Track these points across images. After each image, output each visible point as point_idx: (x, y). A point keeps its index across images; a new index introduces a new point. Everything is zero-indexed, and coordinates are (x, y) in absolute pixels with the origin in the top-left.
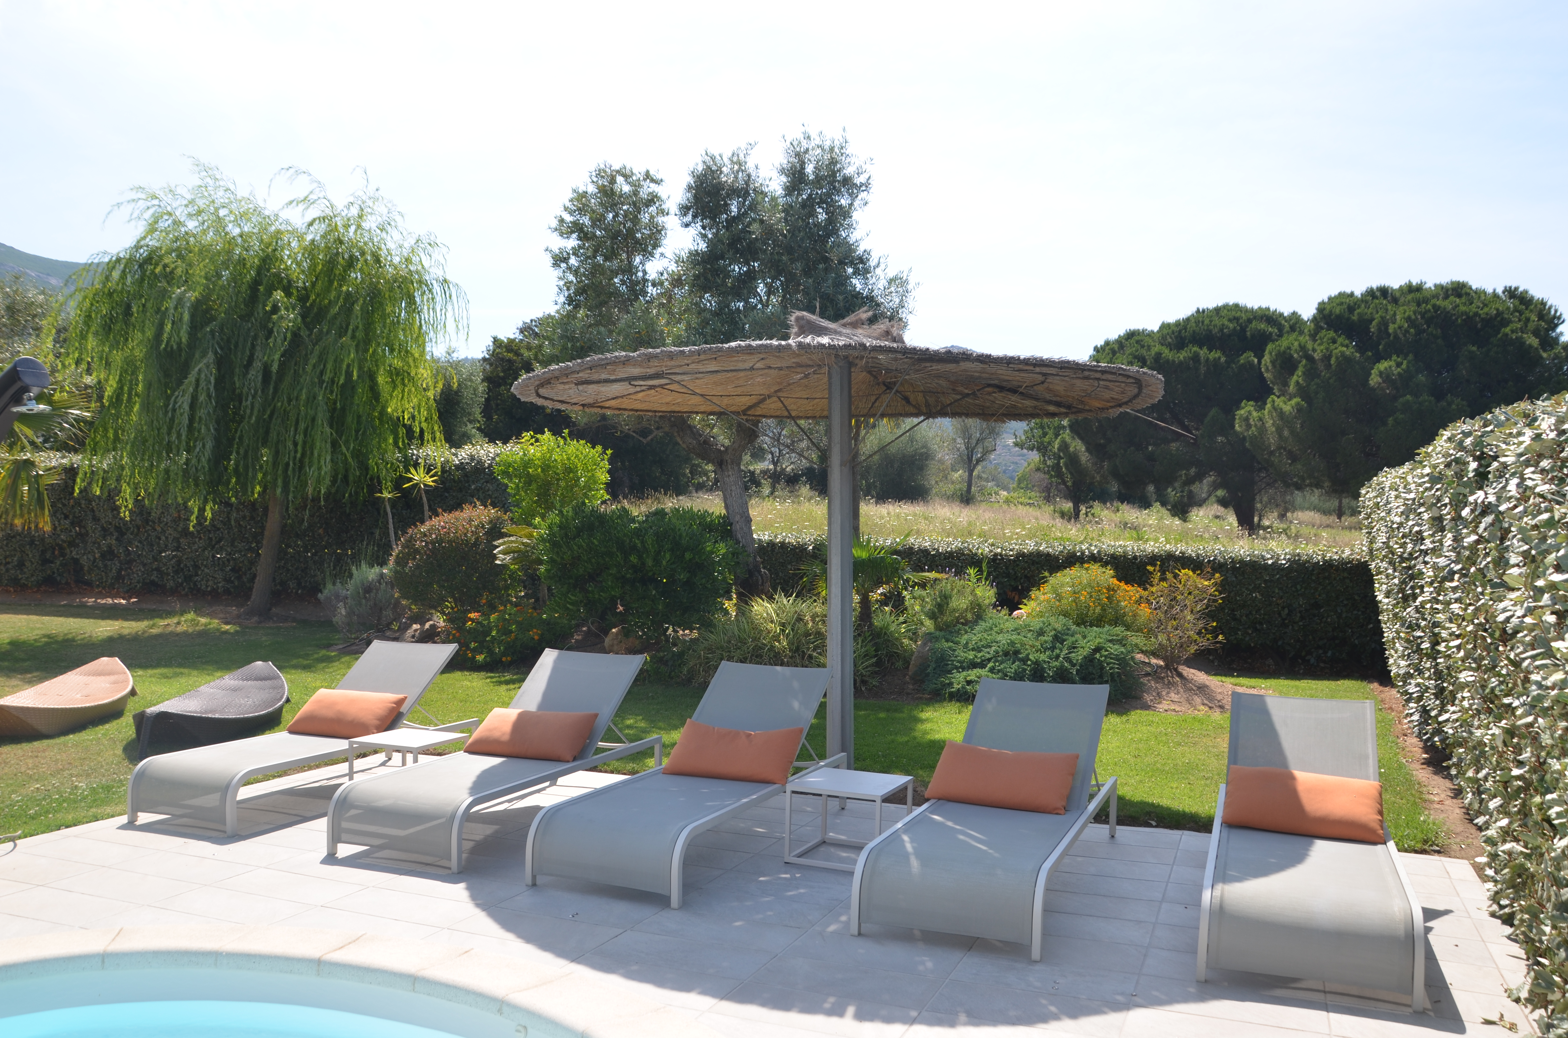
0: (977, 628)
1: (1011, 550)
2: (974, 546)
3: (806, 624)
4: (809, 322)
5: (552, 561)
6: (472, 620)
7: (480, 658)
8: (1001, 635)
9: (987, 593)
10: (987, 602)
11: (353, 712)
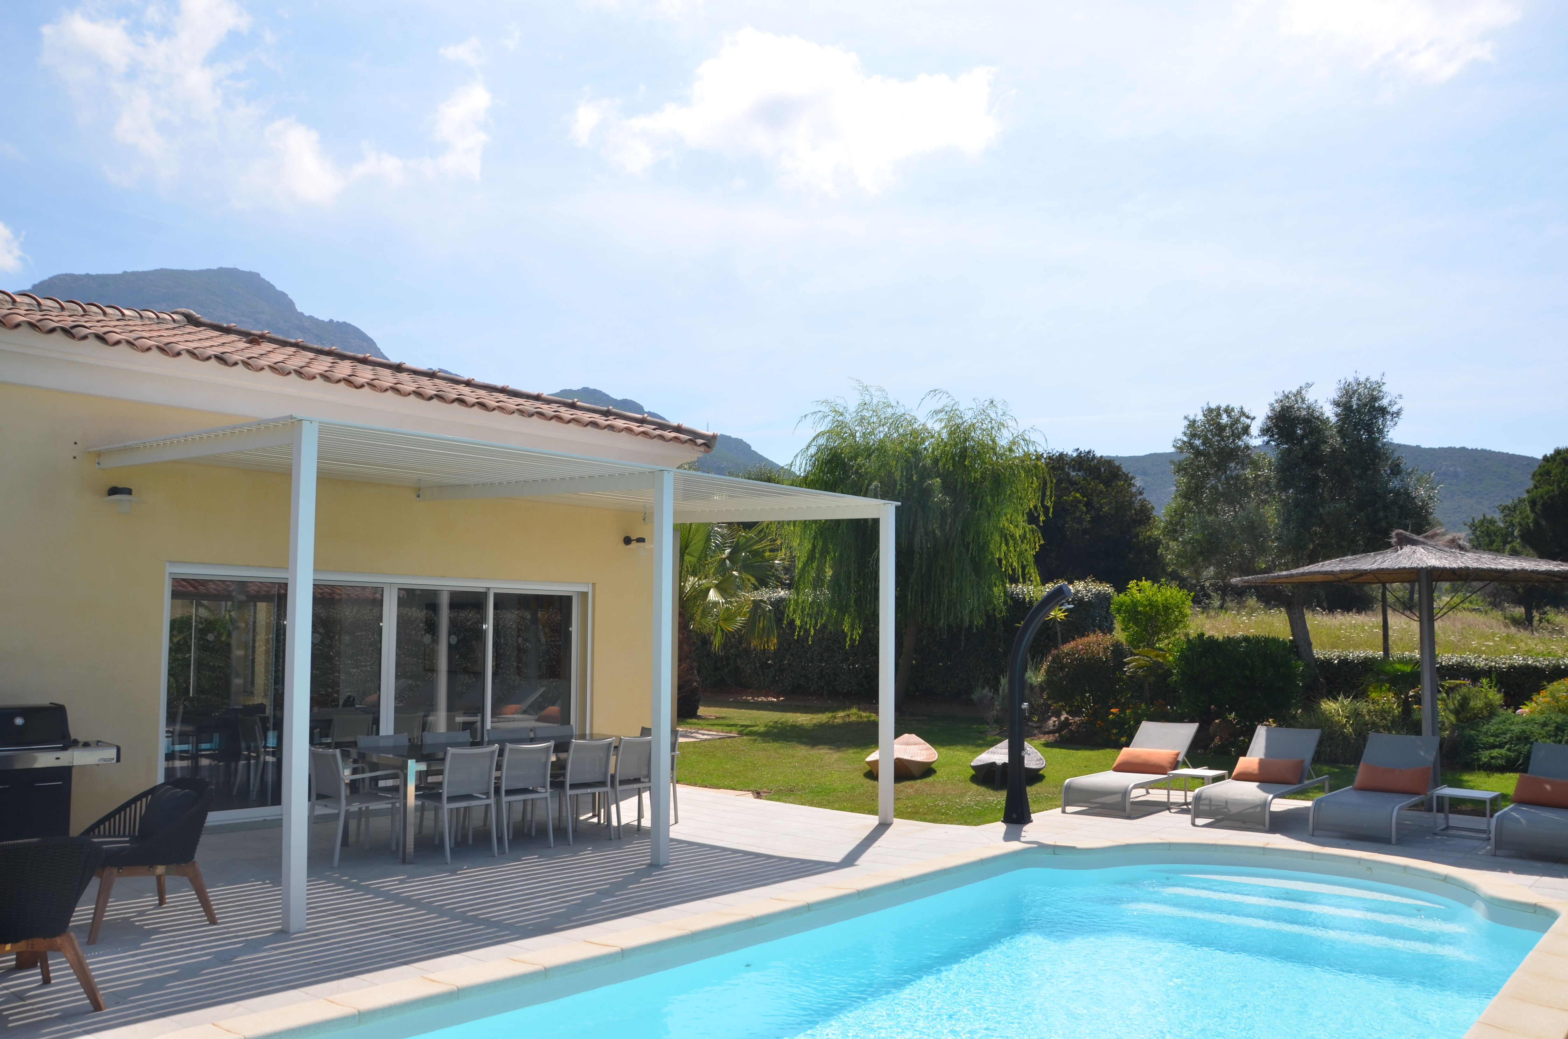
0: (1494, 721)
1: (1503, 664)
2: (1471, 661)
3: (1364, 716)
4: (1405, 537)
5: (1182, 673)
6: (1113, 714)
7: (1123, 740)
8: (1513, 726)
9: (1496, 697)
10: (1498, 703)
11: (1153, 759)
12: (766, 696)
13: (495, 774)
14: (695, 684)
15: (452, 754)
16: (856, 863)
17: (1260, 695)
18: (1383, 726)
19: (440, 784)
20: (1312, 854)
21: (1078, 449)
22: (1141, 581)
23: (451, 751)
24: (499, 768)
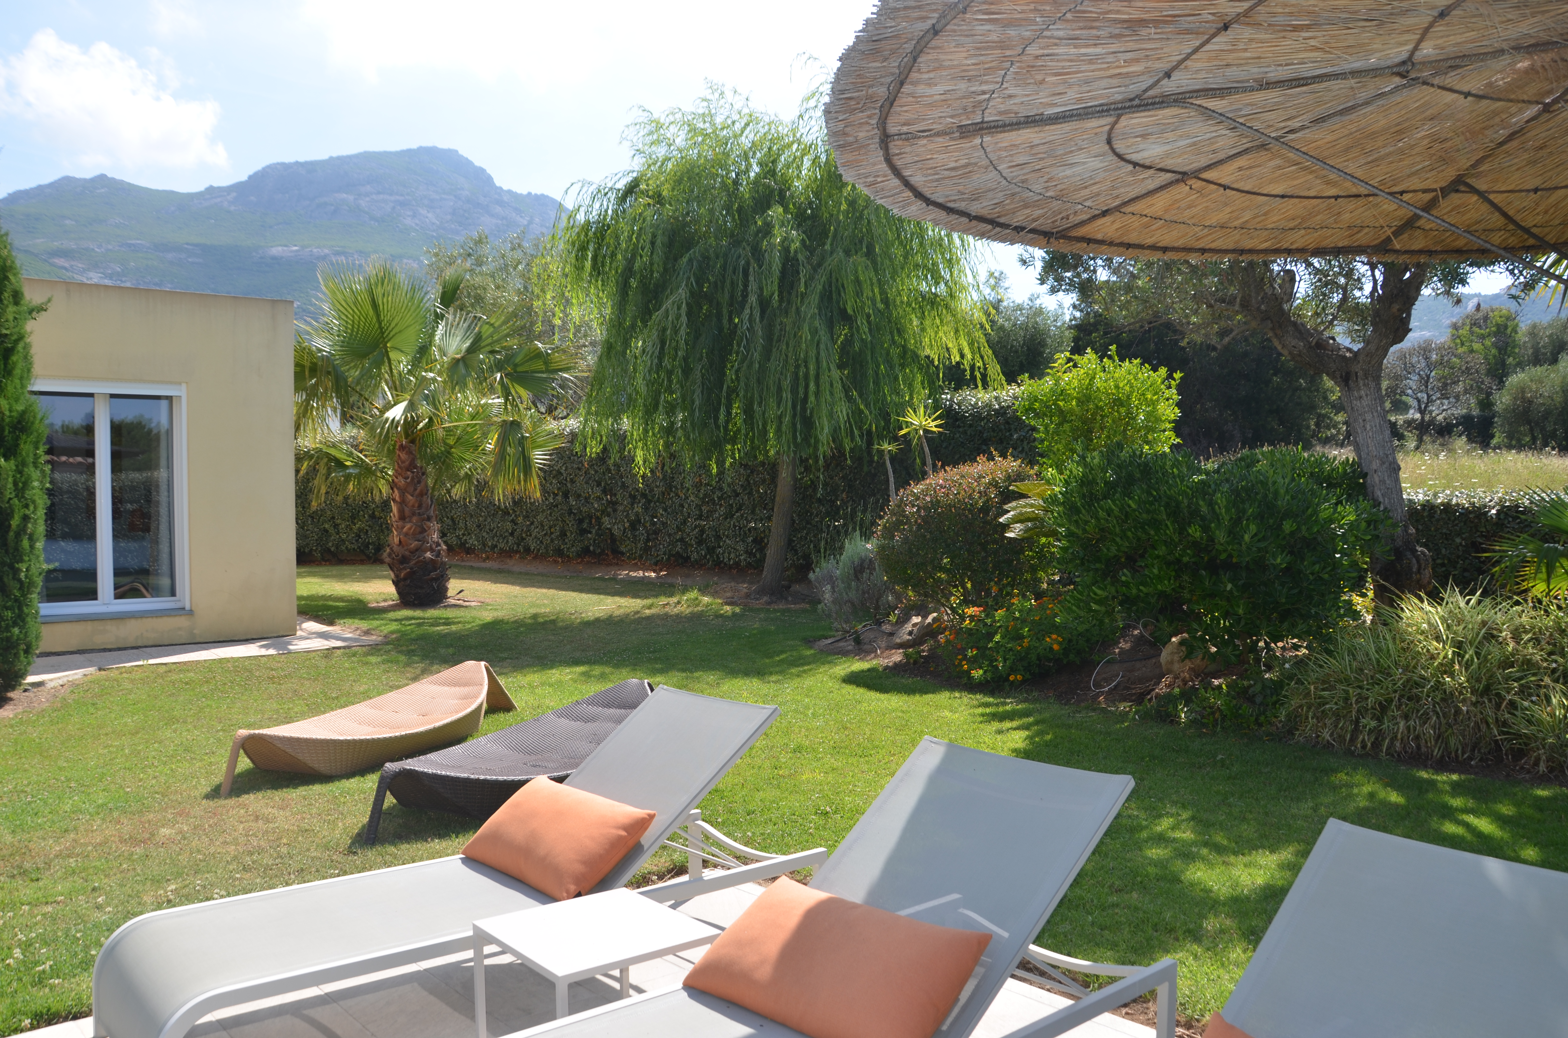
5: (1070, 535)
6: (971, 617)
7: (977, 674)
12: (642, 570)
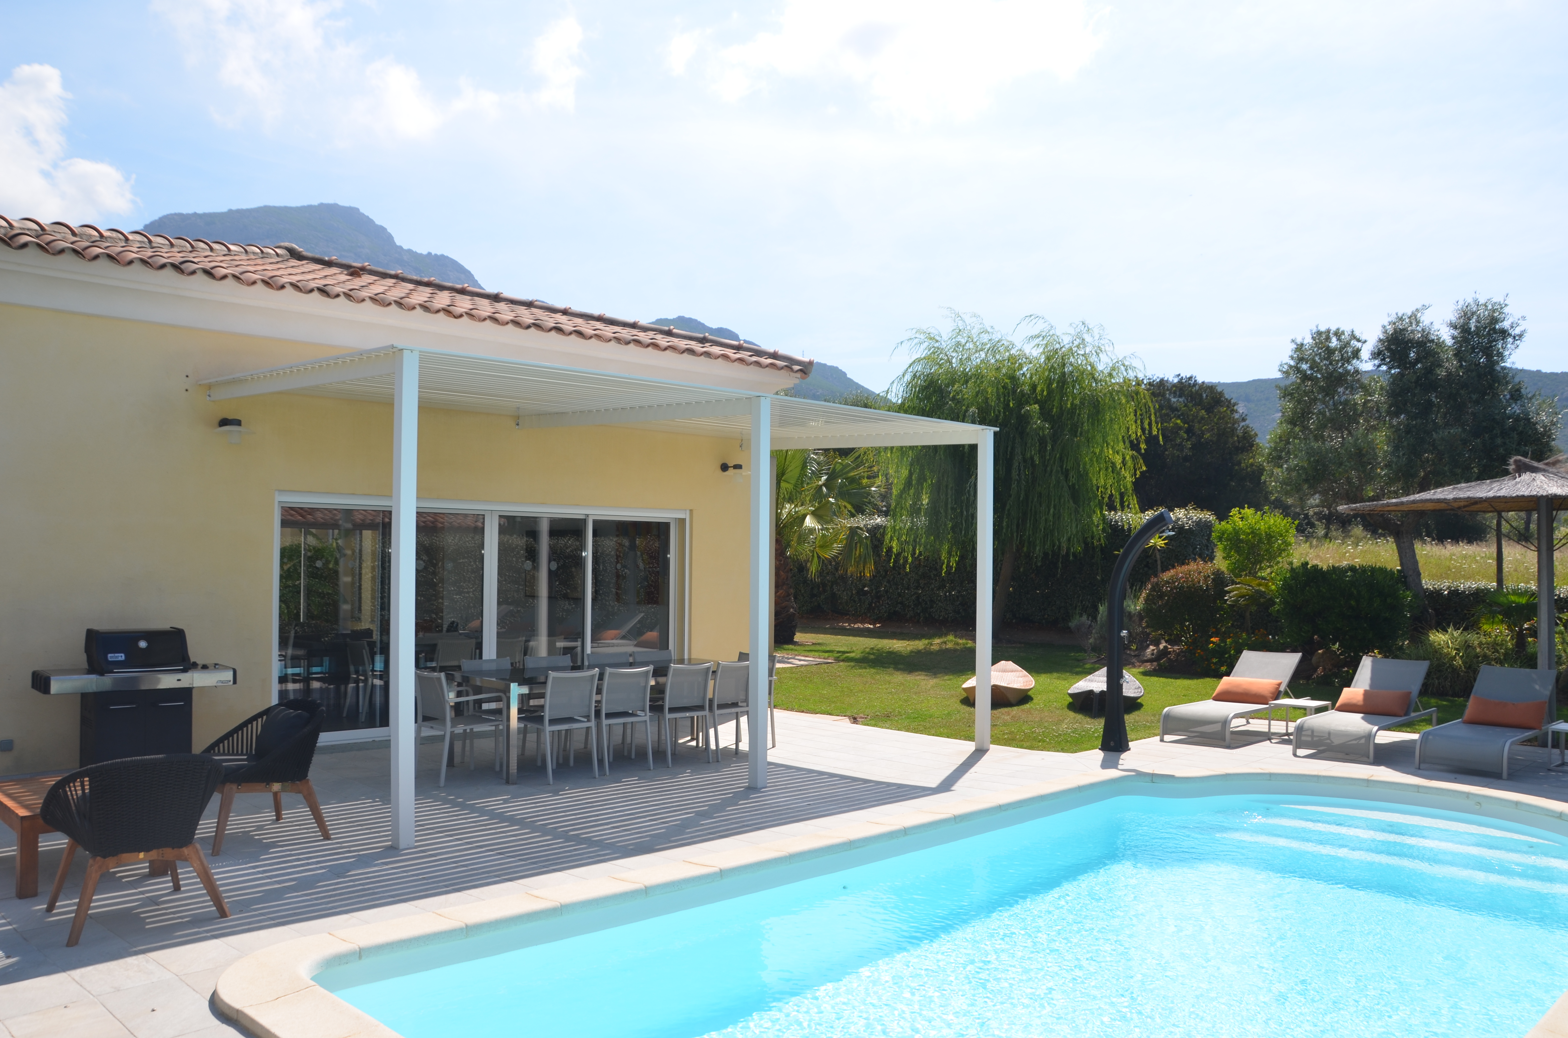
3: (1474, 649)
4: (1525, 464)
5: (1288, 603)
6: (1213, 643)
7: (1223, 669)
11: (1255, 689)
12: (862, 622)
13: (595, 697)
14: (791, 610)
15: (553, 678)
16: (953, 788)
17: (1365, 625)
18: (1495, 659)
19: (542, 707)
20: (1418, 787)
21: (1179, 375)
22: (1244, 508)
23: (552, 674)
24: (599, 691)
